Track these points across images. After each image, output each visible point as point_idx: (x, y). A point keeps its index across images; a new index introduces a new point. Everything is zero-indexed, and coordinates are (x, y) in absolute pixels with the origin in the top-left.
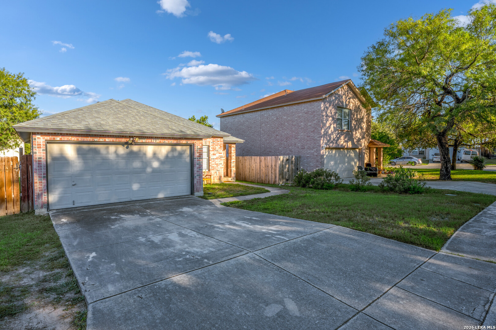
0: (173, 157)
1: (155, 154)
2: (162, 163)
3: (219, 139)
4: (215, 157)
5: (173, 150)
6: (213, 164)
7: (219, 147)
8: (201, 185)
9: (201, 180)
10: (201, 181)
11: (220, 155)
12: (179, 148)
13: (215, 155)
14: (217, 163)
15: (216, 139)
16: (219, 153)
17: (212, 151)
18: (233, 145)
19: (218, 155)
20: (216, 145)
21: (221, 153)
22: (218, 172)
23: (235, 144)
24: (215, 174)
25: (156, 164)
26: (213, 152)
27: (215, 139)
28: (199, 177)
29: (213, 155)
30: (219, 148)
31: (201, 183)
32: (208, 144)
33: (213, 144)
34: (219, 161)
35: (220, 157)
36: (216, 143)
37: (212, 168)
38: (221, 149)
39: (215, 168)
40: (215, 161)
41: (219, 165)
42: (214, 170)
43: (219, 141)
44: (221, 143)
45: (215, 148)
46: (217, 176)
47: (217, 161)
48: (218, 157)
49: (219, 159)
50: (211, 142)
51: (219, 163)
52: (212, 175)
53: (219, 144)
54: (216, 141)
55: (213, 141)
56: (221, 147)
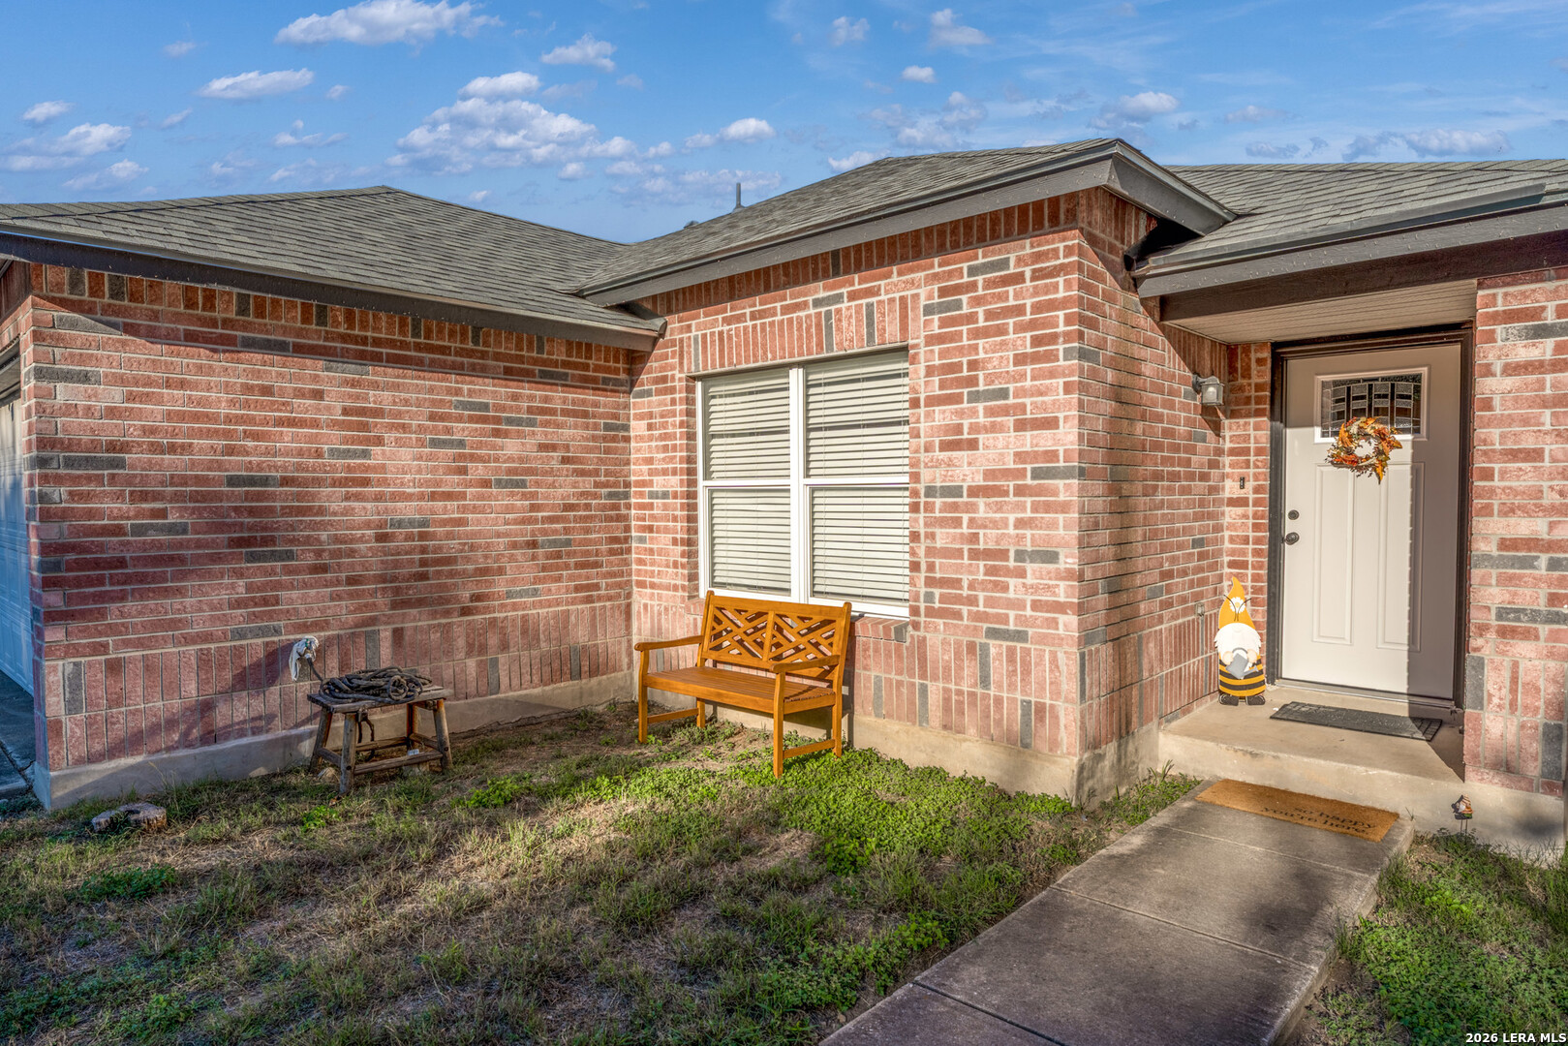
3: (1017, 254)
4: (967, 470)
6: (947, 553)
7: (1024, 342)
11: (1044, 440)
13: (972, 445)
14: (987, 539)
15: (982, 257)
16: (1020, 426)
17: (932, 401)
19: (1002, 447)
20: (977, 334)
21: (1051, 423)
22: (995, 647)
24: (970, 669)
26: (943, 415)
27: (961, 266)
29: (946, 446)
30: (1020, 360)
32: (891, 336)
33: (943, 323)
34: (1020, 523)
35: (1037, 474)
36: (980, 311)
37: (937, 592)
38: (1052, 374)
39: (972, 601)
40: (965, 517)
41: (1022, 574)
42: (958, 615)
43: (1019, 278)
44: (1047, 290)
45: (973, 365)
46: (993, 691)
47: (995, 524)
48: (1007, 473)
49: (1020, 491)
50: (923, 302)
51: (1020, 538)
52: (935, 678)
53: (1019, 310)
54: (988, 284)
55: (943, 292)
56: (1053, 339)
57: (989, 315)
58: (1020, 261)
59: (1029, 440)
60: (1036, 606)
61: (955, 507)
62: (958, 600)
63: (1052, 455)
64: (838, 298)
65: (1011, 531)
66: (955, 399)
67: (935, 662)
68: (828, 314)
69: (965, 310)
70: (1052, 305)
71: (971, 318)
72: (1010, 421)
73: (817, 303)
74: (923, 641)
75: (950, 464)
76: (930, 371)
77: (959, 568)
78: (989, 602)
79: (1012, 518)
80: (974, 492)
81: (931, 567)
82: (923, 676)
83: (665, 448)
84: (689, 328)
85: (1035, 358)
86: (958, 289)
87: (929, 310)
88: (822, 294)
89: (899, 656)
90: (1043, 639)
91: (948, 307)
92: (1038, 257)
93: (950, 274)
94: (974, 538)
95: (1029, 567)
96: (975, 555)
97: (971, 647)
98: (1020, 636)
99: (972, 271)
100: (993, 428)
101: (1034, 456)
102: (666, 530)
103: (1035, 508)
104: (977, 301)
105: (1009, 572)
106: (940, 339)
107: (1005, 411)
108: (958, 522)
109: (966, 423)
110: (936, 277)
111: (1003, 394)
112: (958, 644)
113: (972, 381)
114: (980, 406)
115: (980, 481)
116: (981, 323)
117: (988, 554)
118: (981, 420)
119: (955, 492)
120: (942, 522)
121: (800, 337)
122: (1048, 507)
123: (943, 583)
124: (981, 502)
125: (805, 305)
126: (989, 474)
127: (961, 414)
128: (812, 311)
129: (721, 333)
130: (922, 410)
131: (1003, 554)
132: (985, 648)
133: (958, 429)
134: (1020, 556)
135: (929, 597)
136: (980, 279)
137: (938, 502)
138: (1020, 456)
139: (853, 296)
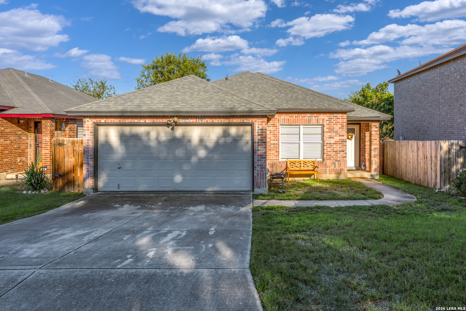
1: (201, 140)
2: (211, 151)
3: (339, 115)
4: (332, 141)
6: (329, 151)
7: (340, 126)
8: (263, 179)
9: (264, 172)
11: (343, 138)
12: (233, 130)
13: (333, 138)
14: (335, 149)
15: (334, 115)
16: (340, 136)
17: (327, 132)
18: (373, 124)
19: (337, 138)
20: (334, 124)
21: (343, 136)
22: (336, 163)
23: (378, 121)
24: (333, 166)
25: (202, 153)
26: (329, 134)
27: (332, 116)
28: (261, 168)
29: (329, 138)
30: (340, 128)
31: (263, 176)
32: (321, 123)
33: (329, 122)
34: (340, 147)
35: (342, 142)
36: (334, 122)
37: (328, 156)
38: (344, 130)
39: (333, 157)
40: (332, 147)
41: (340, 153)
42: (331, 159)
43: (339, 118)
44: (343, 120)
45: (333, 128)
46: (336, 168)
47: (336, 148)
48: (338, 141)
49: (339, 144)
50: (326, 119)
51: (340, 149)
52: (328, 168)
53: (340, 122)
54: (335, 119)
55: (329, 118)
56: (344, 126)
57: (335, 122)
58: (340, 116)
59: (340, 138)
60: (342, 157)
61: (331, 146)
62: (331, 157)
63: (344, 139)
64: (312, 117)
65: (338, 148)
66: (331, 132)
67: (328, 166)
68: (310, 119)
69: (332, 121)
70: (344, 122)
71: (333, 122)
72: (338, 135)
73: (308, 117)
74: (326, 163)
75: (330, 140)
76: (327, 128)
77: (331, 153)
78: (335, 157)
79: (338, 147)
80: (333, 144)
81: (327, 153)
82: (326, 167)
83: (274, 136)
84: (281, 117)
85: (341, 128)
86: (331, 118)
87: (327, 120)
88: (309, 116)
89: (322, 166)
90: (342, 161)
91: (330, 120)
92: (342, 116)
93: (330, 116)
94: (333, 149)
95: (341, 152)
96: (333, 151)
97: (333, 163)
98: (340, 161)
99: (333, 117)
100: (336, 136)
101: (341, 140)
102: (274, 150)
103: (342, 146)
104: (334, 120)
105: (338, 153)
106: (329, 124)
107: (338, 134)
108: (331, 147)
109: (332, 135)
110: (328, 116)
111: (337, 132)
112: (331, 163)
113: (333, 130)
114: (334, 133)
115: (334, 142)
116: (334, 123)
117: (335, 151)
118: (334, 135)
119: (331, 144)
120: (329, 148)
121: (305, 121)
122: (343, 145)
123: (329, 155)
124: (334, 145)
125: (306, 117)
126: (335, 142)
127: (332, 134)
128: (307, 118)
129: (288, 119)
130: (326, 133)
131: (337, 151)
132: (335, 163)
133: (331, 136)
134: (340, 151)
135: (327, 157)
136: (334, 118)
137: (328, 145)
138: (339, 139)
139: (315, 117)
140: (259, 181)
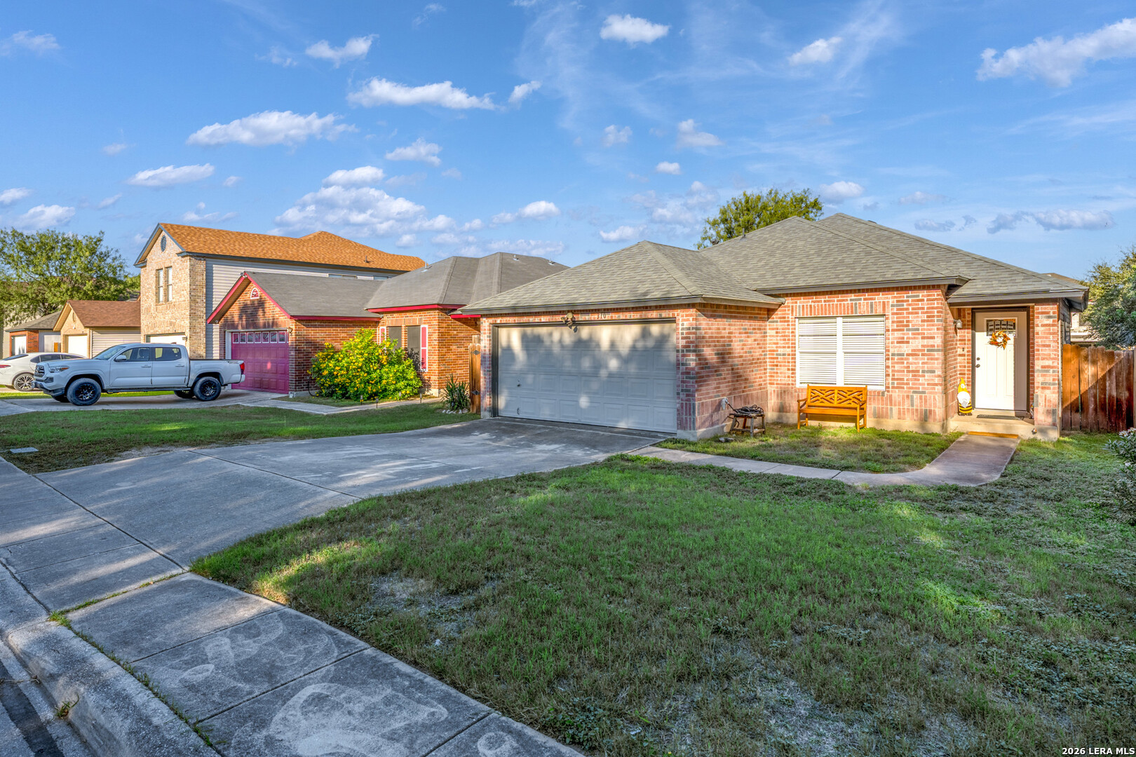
0: (646, 349)
1: (613, 344)
2: (625, 361)
3: (922, 294)
4: (905, 349)
5: (645, 334)
6: (899, 371)
7: (925, 317)
8: (690, 415)
9: (692, 402)
10: (690, 404)
11: (931, 342)
12: (655, 329)
13: (908, 342)
14: (913, 367)
15: (910, 293)
16: (923, 338)
17: (893, 330)
19: (917, 343)
20: (909, 313)
21: (933, 338)
22: (915, 396)
24: (907, 402)
25: (613, 364)
26: (897, 334)
28: (687, 395)
29: (898, 343)
30: (923, 321)
31: (690, 409)
32: (880, 311)
33: (898, 310)
34: (923, 363)
35: (928, 351)
36: (910, 307)
37: (896, 382)
38: (933, 325)
39: (908, 384)
40: (905, 362)
41: (924, 376)
42: (903, 388)
43: (923, 300)
44: (931, 304)
45: (908, 321)
46: (915, 408)
47: (915, 363)
48: (919, 350)
49: (923, 355)
50: (891, 303)
51: (923, 367)
52: (895, 405)
53: (923, 308)
54: (913, 301)
55: (897, 301)
56: (934, 316)
57: (913, 309)
58: (923, 296)
59: (926, 342)
60: (928, 384)
61: (902, 359)
62: (903, 384)
63: (934, 346)
64: (860, 299)
65: (920, 365)
66: (903, 330)
67: (895, 402)
68: (856, 304)
69: (905, 307)
70: (933, 308)
71: (907, 309)
72: (920, 336)
73: (851, 300)
74: (891, 396)
75: (900, 347)
76: (893, 322)
77: (903, 375)
78: (913, 384)
79: (921, 362)
80: (908, 355)
81: (894, 375)
82: (891, 405)
83: (785, 340)
84: (796, 303)
85: (928, 321)
86: (903, 301)
87: (892, 306)
88: (853, 298)
89: (883, 400)
90: (931, 393)
91: (899, 306)
92: (929, 295)
93: (900, 297)
94: (909, 367)
95: (926, 374)
96: (908, 372)
97: (908, 396)
98: (924, 392)
99: (907, 297)
100: (914, 338)
101: (928, 346)
102: (784, 366)
103: (928, 359)
104: (910, 305)
105: (920, 376)
106: (897, 314)
107: (919, 334)
108: (903, 363)
109: (905, 337)
110: (895, 297)
111: (918, 330)
112: (903, 396)
113: (908, 326)
114: (910, 332)
115: (910, 352)
116: (910, 310)
117: (913, 371)
118: (911, 336)
119: (903, 355)
120: (897, 363)
121: (844, 309)
122: (932, 359)
123: (897, 379)
124: (911, 357)
125: (847, 300)
126: (912, 350)
127: (904, 334)
128: (849, 302)
129: (811, 306)
130: (890, 332)
131: (918, 371)
132: (912, 397)
133: (903, 338)
134: (923, 372)
135: (893, 383)
136: (910, 299)
137: (896, 357)
138: (923, 346)
139: (865, 299)
140: (684, 417)
